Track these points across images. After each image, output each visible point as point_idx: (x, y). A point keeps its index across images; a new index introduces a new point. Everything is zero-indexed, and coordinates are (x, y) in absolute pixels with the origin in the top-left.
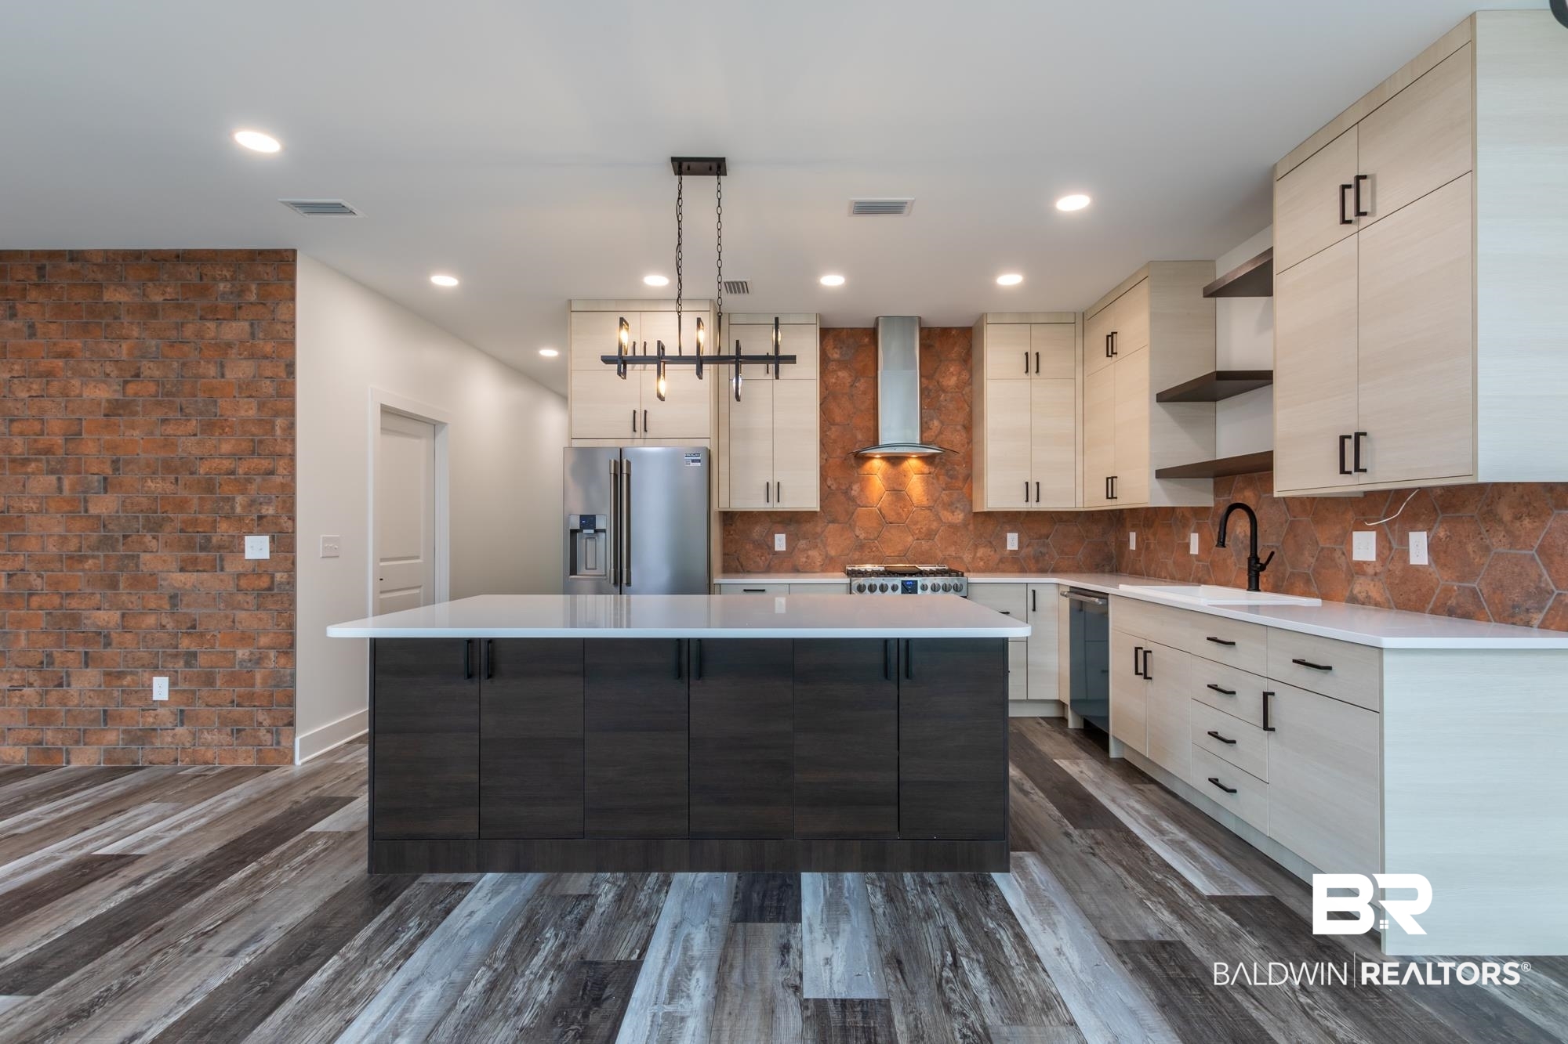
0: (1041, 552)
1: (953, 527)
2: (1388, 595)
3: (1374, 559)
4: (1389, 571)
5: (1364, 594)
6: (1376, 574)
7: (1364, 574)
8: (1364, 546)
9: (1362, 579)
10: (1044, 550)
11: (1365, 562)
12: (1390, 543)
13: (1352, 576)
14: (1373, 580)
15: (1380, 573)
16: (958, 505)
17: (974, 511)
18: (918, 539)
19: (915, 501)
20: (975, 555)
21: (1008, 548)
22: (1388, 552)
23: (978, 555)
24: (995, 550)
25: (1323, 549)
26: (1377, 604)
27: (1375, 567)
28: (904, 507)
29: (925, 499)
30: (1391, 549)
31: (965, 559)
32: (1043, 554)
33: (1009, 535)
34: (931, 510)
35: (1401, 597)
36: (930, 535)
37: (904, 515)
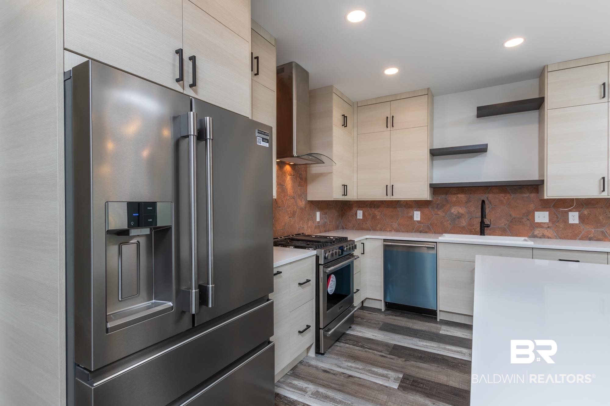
0: (325, 222)
1: (301, 209)
2: (555, 234)
3: (548, 222)
4: (556, 226)
5: (541, 234)
6: (548, 227)
7: (542, 227)
8: (542, 217)
9: (539, 229)
10: (326, 220)
11: (541, 223)
12: (557, 215)
13: (534, 228)
14: (546, 229)
15: (551, 227)
16: (303, 196)
17: (308, 200)
18: (290, 218)
19: (289, 193)
20: (308, 225)
21: (317, 221)
22: (556, 219)
23: (309, 225)
24: (314, 223)
25: (515, 218)
26: (549, 238)
27: (548, 224)
28: (285, 197)
29: (292, 192)
30: (557, 218)
31: (305, 228)
32: (326, 222)
33: (317, 213)
34: (294, 198)
35: (563, 235)
36: (293, 215)
37: (285, 202)
